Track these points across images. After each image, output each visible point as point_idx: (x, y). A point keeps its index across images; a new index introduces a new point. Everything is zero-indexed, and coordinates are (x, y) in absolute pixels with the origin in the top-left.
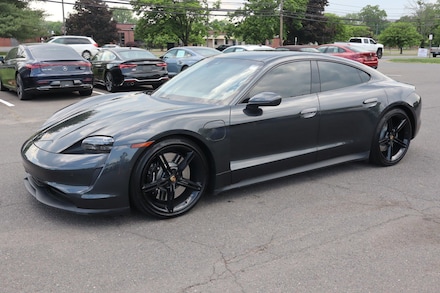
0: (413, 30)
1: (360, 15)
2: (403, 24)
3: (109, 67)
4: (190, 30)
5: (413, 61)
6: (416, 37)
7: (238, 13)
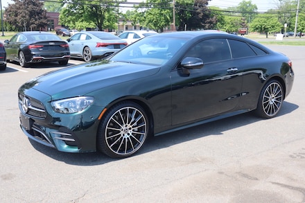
0: (275, 20)
1: (238, 8)
2: (268, 15)
3: (21, 47)
4: (104, 18)
5: (272, 43)
6: (278, 25)
7: (142, 5)
